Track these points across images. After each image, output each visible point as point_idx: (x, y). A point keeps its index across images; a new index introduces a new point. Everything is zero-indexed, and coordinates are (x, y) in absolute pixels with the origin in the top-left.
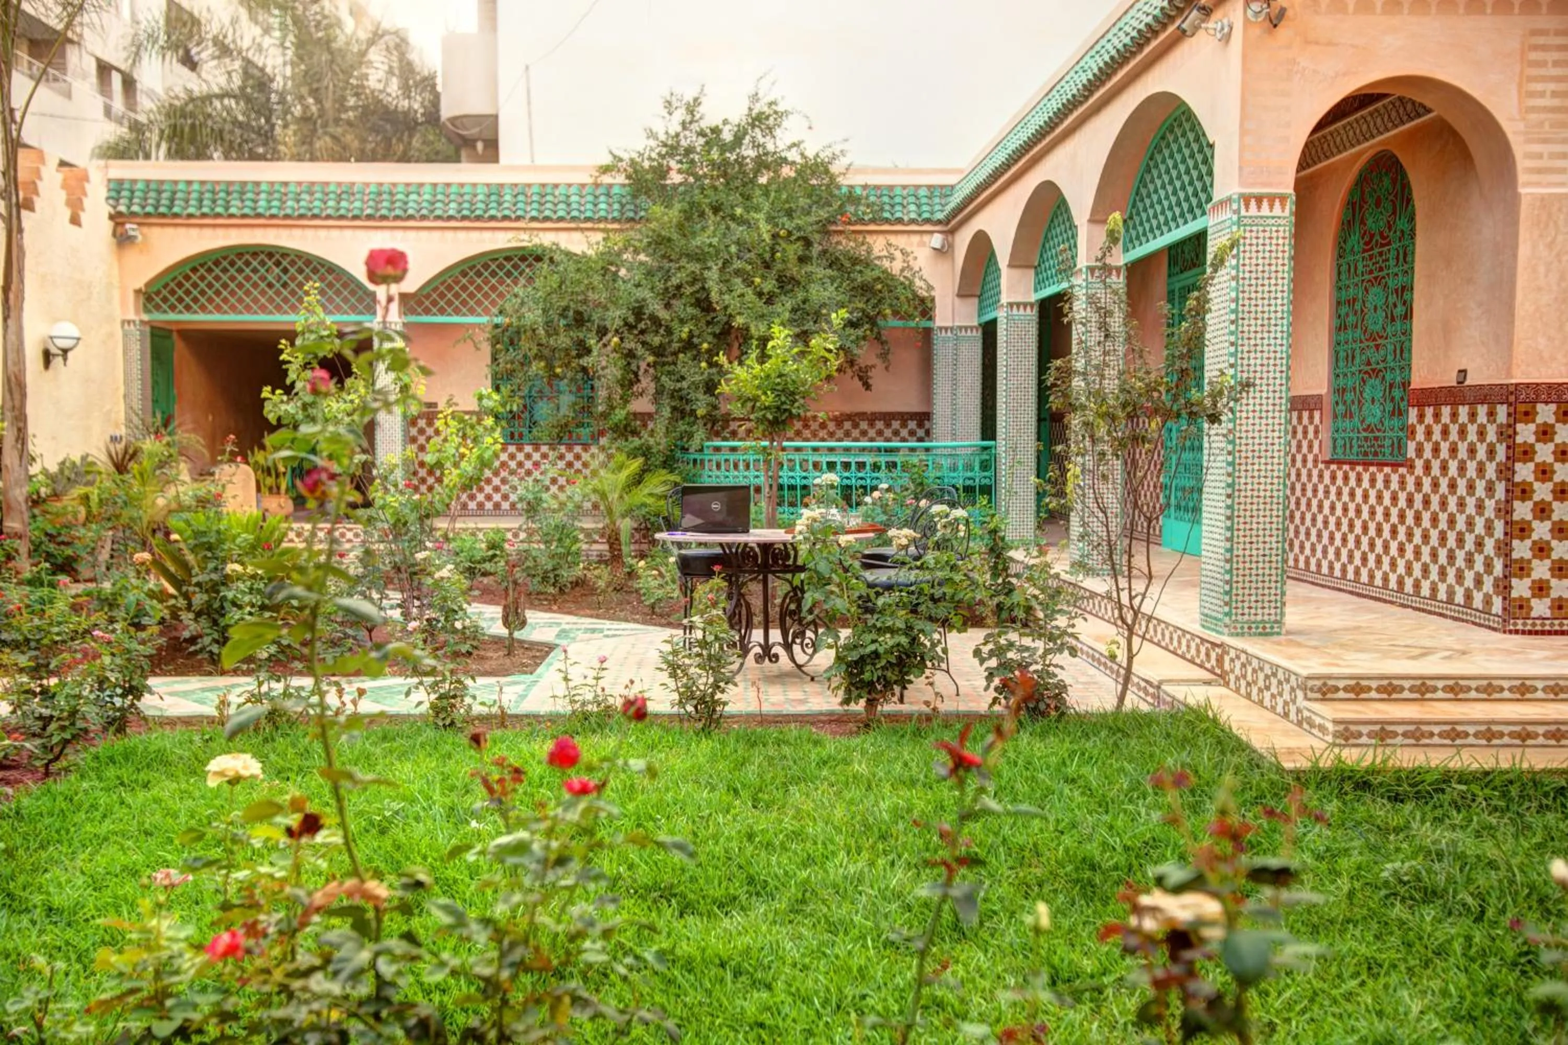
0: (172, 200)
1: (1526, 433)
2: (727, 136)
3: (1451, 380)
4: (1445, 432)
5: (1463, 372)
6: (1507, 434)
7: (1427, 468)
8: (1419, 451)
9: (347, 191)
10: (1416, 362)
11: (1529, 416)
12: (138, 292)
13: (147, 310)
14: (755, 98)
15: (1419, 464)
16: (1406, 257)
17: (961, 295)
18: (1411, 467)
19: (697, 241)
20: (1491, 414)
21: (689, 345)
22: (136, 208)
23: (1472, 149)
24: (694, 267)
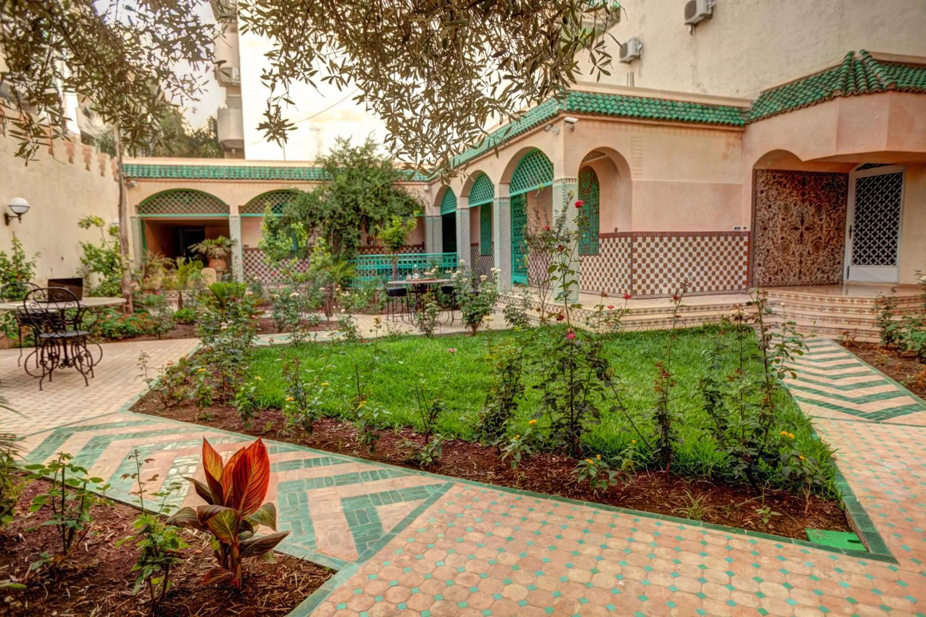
0: (149, 172)
1: (635, 245)
2: (358, 152)
3: (613, 231)
4: (611, 246)
5: (616, 229)
6: (630, 245)
7: (606, 255)
8: (603, 251)
9: (217, 169)
10: (601, 226)
11: (636, 240)
12: (136, 206)
13: (139, 213)
14: (368, 139)
15: (603, 255)
16: (596, 196)
17: (435, 205)
18: (600, 256)
19: (354, 188)
20: (626, 240)
21: (351, 223)
22: (135, 175)
23: (617, 164)
24: (354, 197)
